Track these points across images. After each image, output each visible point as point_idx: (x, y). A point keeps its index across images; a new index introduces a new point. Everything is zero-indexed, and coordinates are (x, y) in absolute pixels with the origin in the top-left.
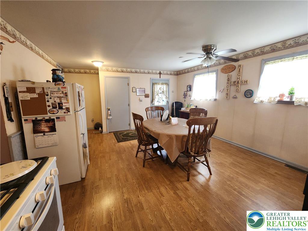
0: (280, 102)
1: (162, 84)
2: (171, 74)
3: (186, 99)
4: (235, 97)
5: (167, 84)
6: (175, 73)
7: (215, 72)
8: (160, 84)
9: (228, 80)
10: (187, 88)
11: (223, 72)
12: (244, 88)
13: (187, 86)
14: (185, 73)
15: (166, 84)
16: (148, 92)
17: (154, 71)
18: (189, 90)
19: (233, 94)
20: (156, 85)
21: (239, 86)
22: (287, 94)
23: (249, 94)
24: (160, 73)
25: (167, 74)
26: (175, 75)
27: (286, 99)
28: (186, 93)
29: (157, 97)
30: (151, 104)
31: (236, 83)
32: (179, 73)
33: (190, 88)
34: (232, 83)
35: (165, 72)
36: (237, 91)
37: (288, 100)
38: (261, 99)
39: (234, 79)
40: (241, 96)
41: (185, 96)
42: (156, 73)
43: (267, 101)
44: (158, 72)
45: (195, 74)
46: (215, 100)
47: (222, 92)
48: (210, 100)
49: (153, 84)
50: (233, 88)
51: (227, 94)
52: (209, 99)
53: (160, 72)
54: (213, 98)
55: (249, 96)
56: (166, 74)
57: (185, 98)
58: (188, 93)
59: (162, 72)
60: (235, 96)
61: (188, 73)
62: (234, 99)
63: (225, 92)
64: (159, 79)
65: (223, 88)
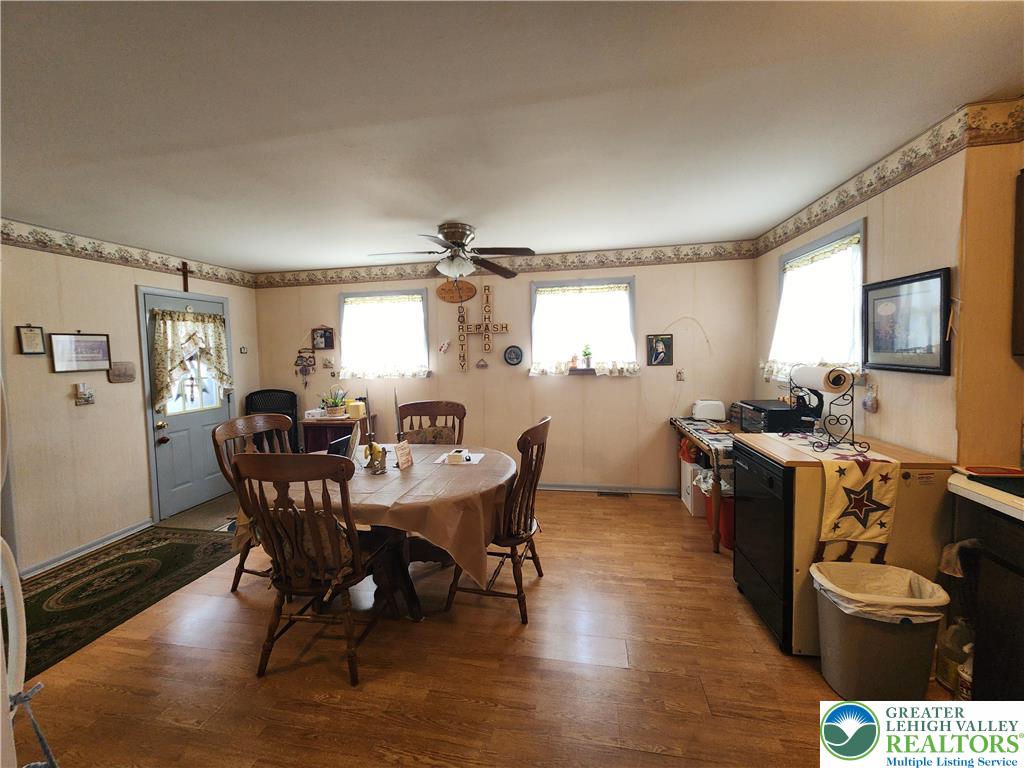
0: (574, 371)
1: (200, 317)
2: (231, 281)
3: (308, 378)
4: (482, 366)
5: (220, 320)
6: (247, 277)
7: (418, 294)
8: (190, 317)
9: (462, 319)
10: (314, 339)
11: (443, 299)
12: (500, 343)
13: (314, 331)
14: (297, 283)
15: (214, 318)
16: (128, 351)
17: (153, 257)
18: (323, 346)
19: (475, 356)
20: (169, 323)
21: (491, 338)
22: (581, 357)
23: (513, 356)
24: (185, 271)
25: (216, 278)
26: (246, 285)
27: (581, 365)
28: (306, 355)
29: (177, 374)
30: (149, 412)
31: (483, 329)
32: (261, 281)
33: (328, 338)
34: (473, 329)
35: (206, 268)
36: (487, 349)
37: (584, 366)
38: (541, 367)
39: (474, 318)
40: (495, 362)
41: (305, 366)
42: (165, 268)
43: (554, 370)
44: (175, 263)
45: (344, 291)
46: (429, 374)
47: (445, 352)
48: (414, 375)
49: (153, 316)
50: (475, 343)
51: (463, 358)
52: (409, 374)
53: (185, 264)
54: (424, 369)
55: (515, 361)
56: (209, 279)
57: (305, 372)
58: (320, 356)
59: (192, 266)
60: (482, 363)
61: (312, 284)
62: (481, 371)
63: (456, 351)
64: (178, 294)
65: (448, 341)
